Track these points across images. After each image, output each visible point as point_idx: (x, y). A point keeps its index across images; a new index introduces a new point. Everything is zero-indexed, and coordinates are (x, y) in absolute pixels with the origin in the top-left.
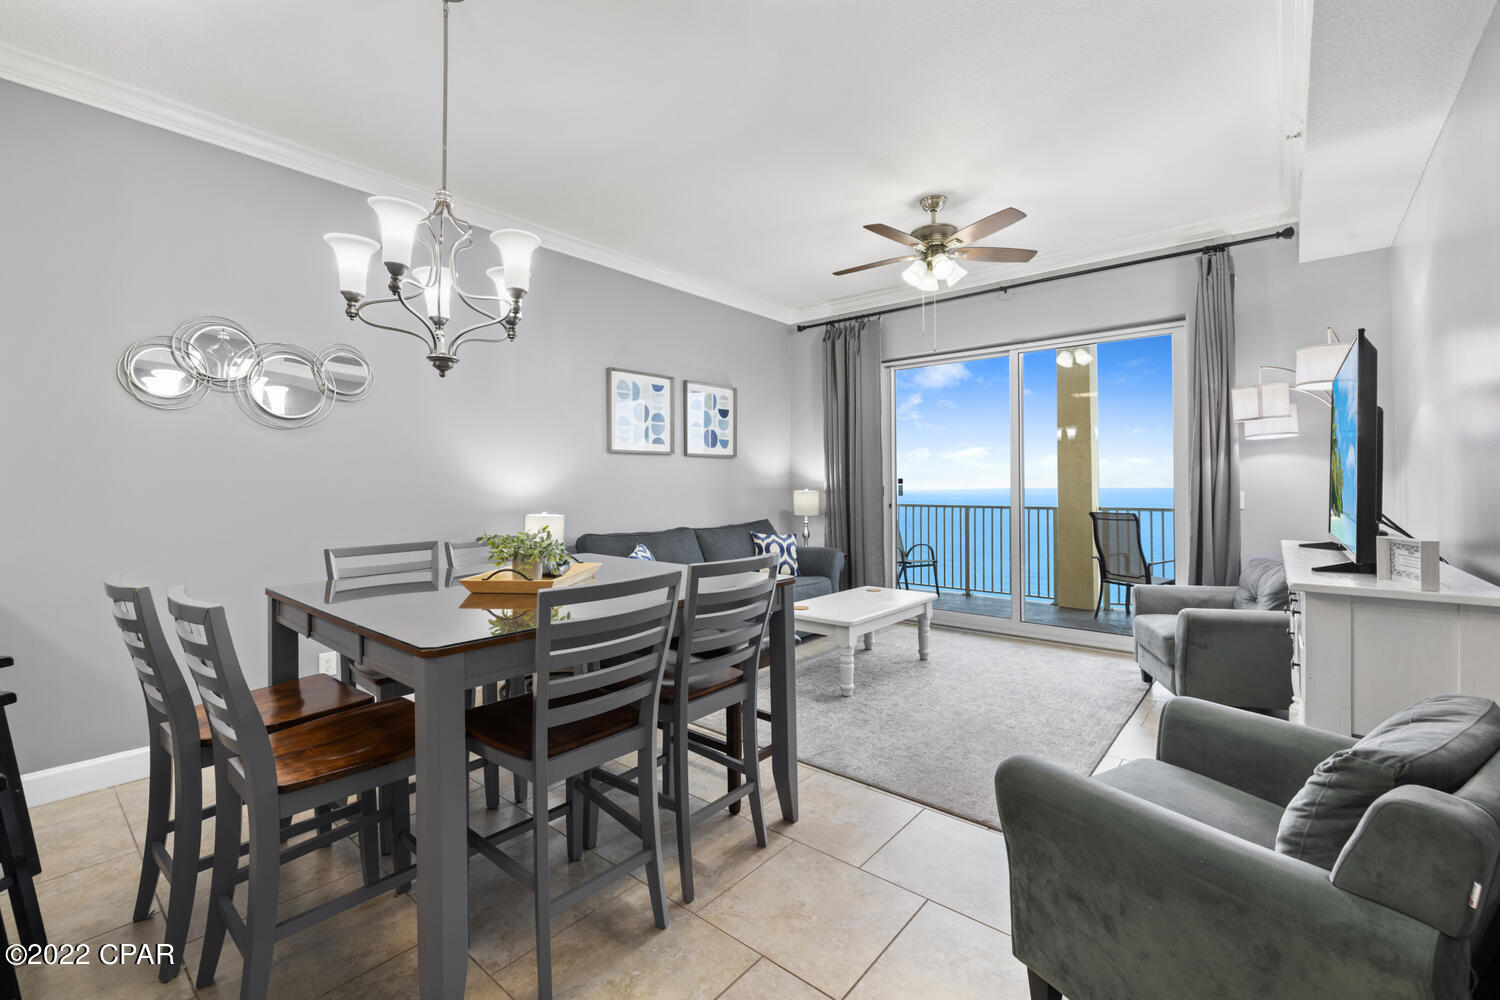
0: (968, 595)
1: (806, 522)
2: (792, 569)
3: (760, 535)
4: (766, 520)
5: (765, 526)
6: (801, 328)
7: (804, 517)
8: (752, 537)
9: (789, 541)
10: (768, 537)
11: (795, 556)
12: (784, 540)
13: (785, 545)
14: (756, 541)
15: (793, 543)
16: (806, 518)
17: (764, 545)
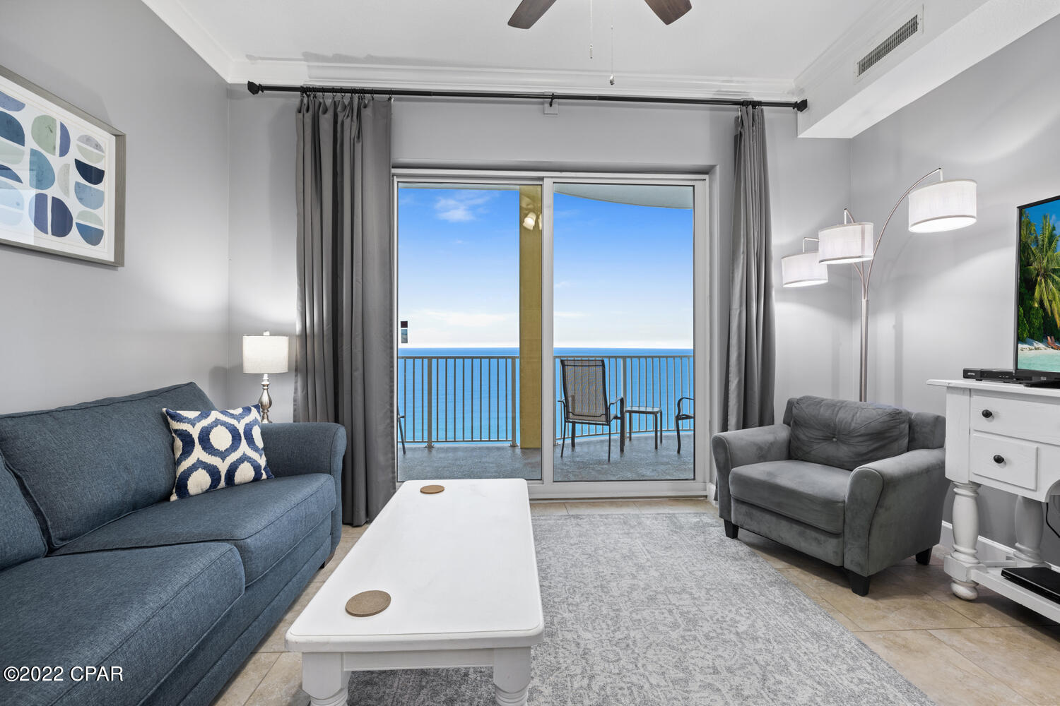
0: (430, 447)
1: (265, 383)
2: (257, 468)
3: (184, 413)
4: (191, 384)
5: (188, 395)
6: (254, 88)
7: (261, 375)
8: (165, 420)
9: (247, 420)
10: (205, 415)
11: (259, 442)
12: (238, 418)
13: (241, 427)
14: (176, 425)
15: (255, 422)
16: (266, 377)
17: (195, 432)
